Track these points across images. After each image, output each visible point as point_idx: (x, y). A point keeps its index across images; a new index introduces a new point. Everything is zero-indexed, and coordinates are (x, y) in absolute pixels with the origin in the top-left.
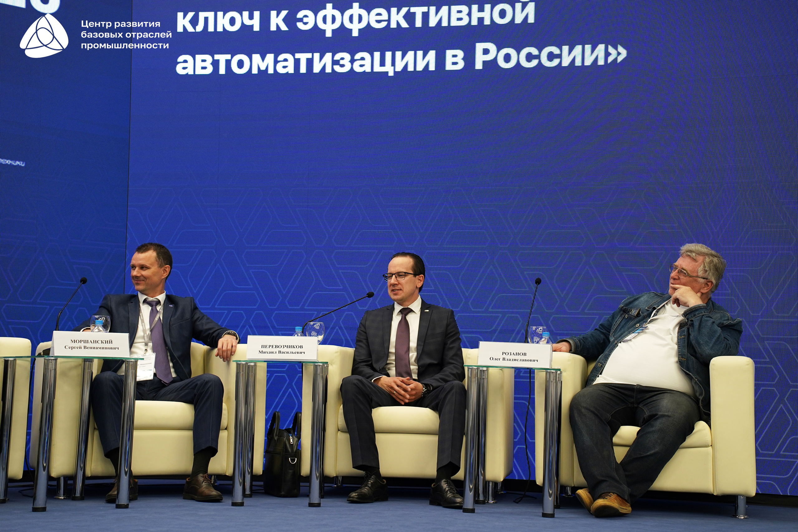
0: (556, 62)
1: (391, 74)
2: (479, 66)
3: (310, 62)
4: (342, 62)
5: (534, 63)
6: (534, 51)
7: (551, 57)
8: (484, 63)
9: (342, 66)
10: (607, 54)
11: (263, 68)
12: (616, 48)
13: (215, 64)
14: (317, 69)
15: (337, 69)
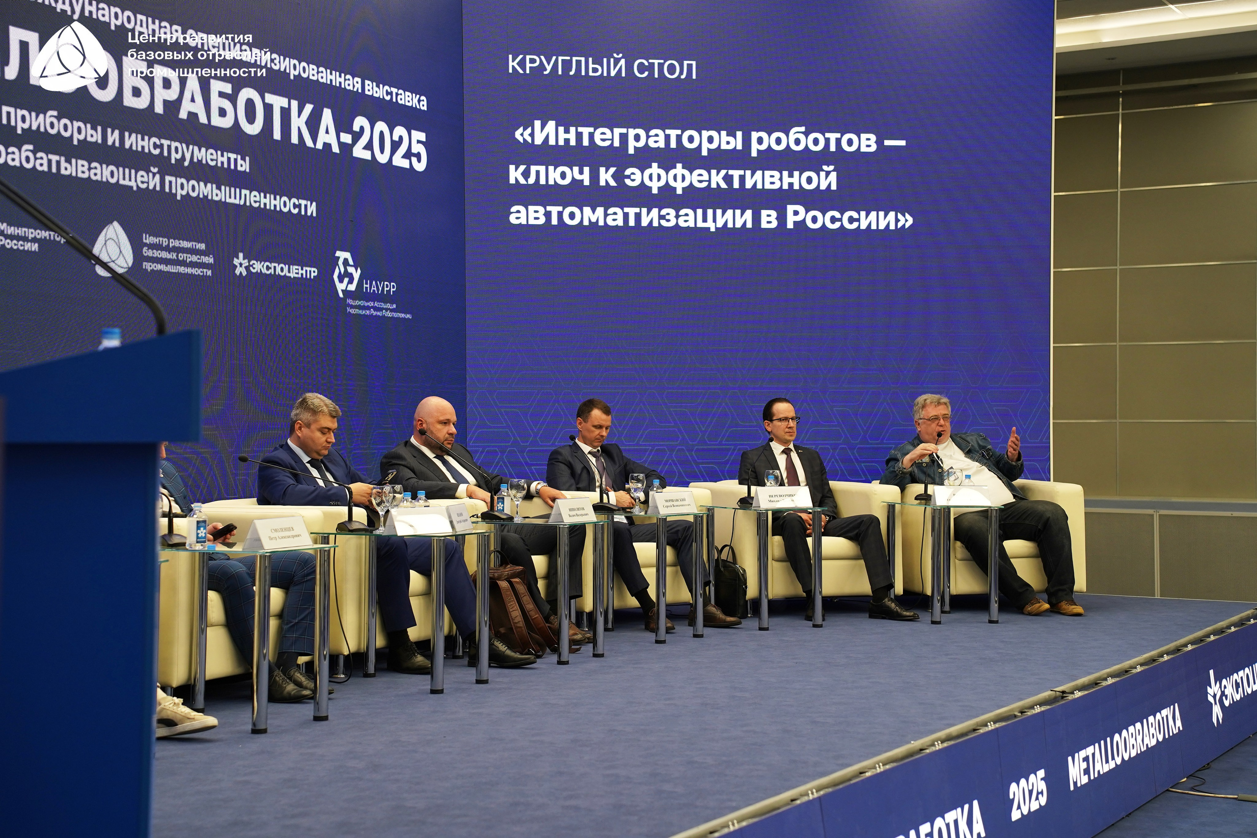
0: (855, 225)
1: (713, 229)
2: (790, 225)
3: (638, 216)
4: (667, 217)
5: (837, 225)
6: (837, 215)
7: (851, 220)
8: (795, 223)
9: (668, 221)
10: (897, 220)
11: (594, 220)
12: (904, 216)
13: (548, 215)
14: (645, 222)
15: (664, 223)
